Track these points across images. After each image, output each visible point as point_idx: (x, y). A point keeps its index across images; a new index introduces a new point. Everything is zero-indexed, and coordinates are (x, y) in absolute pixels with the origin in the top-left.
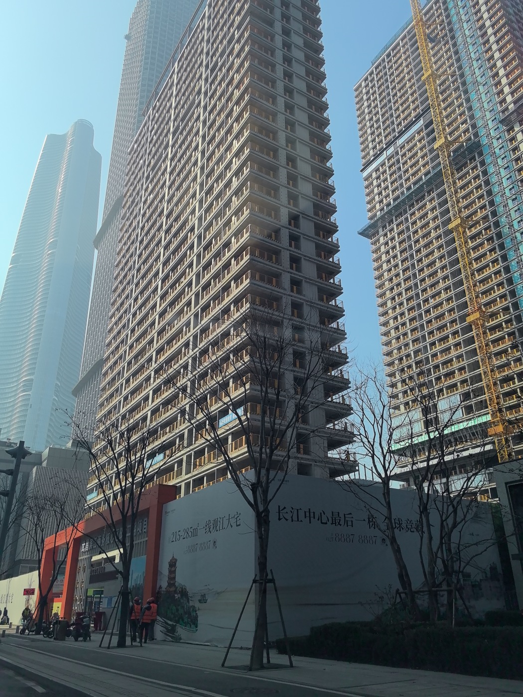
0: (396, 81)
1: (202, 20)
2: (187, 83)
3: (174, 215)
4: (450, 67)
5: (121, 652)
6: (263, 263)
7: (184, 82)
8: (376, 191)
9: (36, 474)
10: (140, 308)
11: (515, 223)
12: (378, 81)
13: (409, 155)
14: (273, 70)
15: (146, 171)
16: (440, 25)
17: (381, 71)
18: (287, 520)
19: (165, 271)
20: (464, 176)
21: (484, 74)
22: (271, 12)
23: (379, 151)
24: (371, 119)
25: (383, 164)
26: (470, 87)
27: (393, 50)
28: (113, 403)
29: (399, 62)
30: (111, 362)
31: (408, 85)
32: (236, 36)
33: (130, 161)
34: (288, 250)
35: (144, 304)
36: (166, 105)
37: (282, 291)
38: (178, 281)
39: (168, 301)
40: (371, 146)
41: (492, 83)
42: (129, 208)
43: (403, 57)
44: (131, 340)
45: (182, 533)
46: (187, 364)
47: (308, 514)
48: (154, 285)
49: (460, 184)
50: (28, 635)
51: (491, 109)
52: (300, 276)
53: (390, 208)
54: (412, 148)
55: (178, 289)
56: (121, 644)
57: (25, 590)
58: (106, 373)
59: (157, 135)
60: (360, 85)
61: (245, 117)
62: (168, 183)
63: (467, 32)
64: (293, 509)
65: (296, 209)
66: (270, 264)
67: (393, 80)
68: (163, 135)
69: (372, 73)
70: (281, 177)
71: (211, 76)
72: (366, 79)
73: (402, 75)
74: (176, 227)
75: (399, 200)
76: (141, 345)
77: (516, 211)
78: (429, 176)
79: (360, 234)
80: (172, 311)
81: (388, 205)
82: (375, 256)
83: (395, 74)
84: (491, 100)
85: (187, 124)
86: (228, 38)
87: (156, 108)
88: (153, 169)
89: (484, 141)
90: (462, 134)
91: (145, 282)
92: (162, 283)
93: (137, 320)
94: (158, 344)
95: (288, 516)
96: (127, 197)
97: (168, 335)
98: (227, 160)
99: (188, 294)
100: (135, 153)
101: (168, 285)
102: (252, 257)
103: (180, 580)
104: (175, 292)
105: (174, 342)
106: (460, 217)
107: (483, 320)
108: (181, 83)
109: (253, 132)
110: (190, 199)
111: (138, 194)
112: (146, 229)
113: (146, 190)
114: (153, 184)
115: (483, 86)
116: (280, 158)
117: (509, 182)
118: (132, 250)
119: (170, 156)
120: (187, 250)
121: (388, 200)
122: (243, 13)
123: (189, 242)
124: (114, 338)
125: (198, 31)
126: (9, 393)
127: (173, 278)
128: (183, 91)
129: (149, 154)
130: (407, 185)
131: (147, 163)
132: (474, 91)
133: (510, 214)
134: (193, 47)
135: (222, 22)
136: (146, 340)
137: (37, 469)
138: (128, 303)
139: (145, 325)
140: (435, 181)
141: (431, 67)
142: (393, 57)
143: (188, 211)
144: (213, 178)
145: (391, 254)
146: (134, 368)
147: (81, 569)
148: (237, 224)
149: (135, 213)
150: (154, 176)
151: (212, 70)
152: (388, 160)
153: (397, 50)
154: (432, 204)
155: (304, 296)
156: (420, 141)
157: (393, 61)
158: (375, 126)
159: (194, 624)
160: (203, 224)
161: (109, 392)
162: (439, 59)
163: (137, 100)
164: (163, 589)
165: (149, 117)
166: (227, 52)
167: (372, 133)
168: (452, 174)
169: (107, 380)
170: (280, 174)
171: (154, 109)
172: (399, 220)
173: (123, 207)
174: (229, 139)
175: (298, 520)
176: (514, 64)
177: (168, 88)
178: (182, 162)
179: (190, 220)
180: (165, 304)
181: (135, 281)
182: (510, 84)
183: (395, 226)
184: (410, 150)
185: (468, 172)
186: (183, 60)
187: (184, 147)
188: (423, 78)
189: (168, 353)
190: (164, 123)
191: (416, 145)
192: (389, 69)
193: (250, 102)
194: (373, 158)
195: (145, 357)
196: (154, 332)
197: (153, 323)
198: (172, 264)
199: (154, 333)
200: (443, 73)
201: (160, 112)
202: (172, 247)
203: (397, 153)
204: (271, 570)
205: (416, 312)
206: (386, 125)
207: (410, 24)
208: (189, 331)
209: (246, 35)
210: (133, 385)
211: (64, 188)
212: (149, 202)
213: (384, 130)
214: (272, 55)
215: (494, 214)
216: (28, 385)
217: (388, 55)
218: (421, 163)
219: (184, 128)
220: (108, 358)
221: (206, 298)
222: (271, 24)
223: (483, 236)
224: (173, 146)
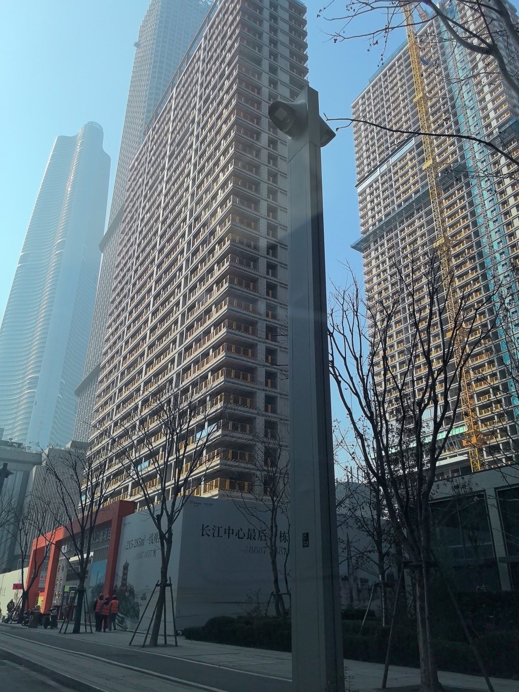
0: (391, 101)
1: (198, 50)
2: (183, 110)
3: (167, 236)
4: (441, 90)
5: (76, 637)
6: (241, 291)
7: (181, 109)
8: (369, 206)
9: (36, 474)
10: (134, 321)
11: (495, 244)
12: (374, 100)
13: (401, 173)
14: (259, 108)
15: (145, 190)
16: (434, 49)
17: (377, 90)
18: (209, 536)
19: (157, 289)
20: (450, 196)
21: (472, 99)
22: (259, 51)
23: (374, 167)
24: (367, 136)
25: (376, 181)
26: (459, 111)
27: (389, 69)
28: (107, 410)
29: (395, 82)
30: (107, 371)
31: (402, 105)
32: (227, 73)
33: (131, 178)
34: (265, 278)
35: (137, 318)
36: (164, 128)
37: (258, 316)
38: (167, 299)
39: (158, 317)
40: (365, 162)
41: (479, 107)
42: (128, 223)
43: (398, 78)
44: (125, 352)
45: (133, 543)
46: (172, 379)
47: (227, 531)
48: (147, 301)
49: (446, 203)
50: (11, 623)
51: (478, 132)
52: (275, 302)
53: (381, 223)
54: (404, 166)
55: (168, 307)
56: (76, 631)
57: (14, 584)
58: (102, 381)
59: (156, 156)
60: (358, 103)
61: (230, 152)
62: (163, 205)
63: (458, 57)
64: (215, 527)
65: (274, 239)
66: (248, 291)
67: (388, 100)
68: (161, 157)
69: (368, 92)
70: (261, 209)
71: (203, 107)
72: (363, 97)
73: (396, 95)
74: (168, 248)
75: (390, 217)
76: (133, 357)
77: (496, 232)
78: (418, 195)
79: (353, 247)
80: (161, 328)
81: (380, 220)
82: (366, 269)
83: (390, 94)
84: (477, 124)
85: (181, 151)
86: (219, 73)
87: (156, 130)
88: (150, 189)
89: (470, 163)
90: (450, 156)
91: (139, 297)
92: (154, 300)
93: (131, 333)
94: (149, 358)
95: (211, 533)
96: (127, 213)
97: (157, 350)
98: (213, 191)
99: (176, 313)
100: (135, 170)
101: (159, 302)
102: (230, 285)
103: (130, 581)
104: (165, 310)
105: (162, 357)
106: (444, 237)
107: (462, 336)
108: (178, 109)
109: (236, 167)
110: (181, 223)
111: (136, 211)
112: (142, 246)
113: (144, 208)
114: (150, 203)
115: (471, 109)
116: (261, 191)
117: (491, 204)
118: (129, 265)
119: (165, 179)
120: (177, 271)
121: (380, 215)
122: (233, 51)
123: (179, 264)
124: (110, 348)
125: (195, 60)
126: (15, 389)
127: (164, 296)
128: (179, 117)
129: (148, 173)
130: (398, 202)
131: (145, 182)
132: (463, 115)
133: (491, 235)
134: (189, 76)
135: (215, 56)
136: (138, 352)
137: (37, 469)
138: (123, 316)
139: (138, 338)
140: (423, 200)
141: (423, 89)
142: (389, 76)
143: (179, 234)
144: (201, 206)
145: (381, 268)
146: (127, 378)
147: (61, 568)
148: (219, 252)
149: (133, 229)
150: (151, 196)
151: (205, 102)
152: (381, 177)
153: (393, 70)
154: (420, 221)
155: (279, 320)
156: (411, 160)
157: (389, 81)
158: (370, 143)
159: (136, 617)
160: (192, 249)
161: (104, 399)
162: (432, 81)
163: (144, 108)
164: (118, 588)
165: (149, 137)
166: (218, 87)
167: (367, 150)
168: (439, 194)
169: (102, 387)
170: (261, 207)
171: (153, 130)
172: (389, 236)
173: (123, 222)
174: (216, 171)
175: (218, 536)
176: (500, 90)
177: (166, 112)
178: (176, 186)
179: (180, 244)
180: (155, 320)
181: (131, 295)
182: (495, 110)
183: (386, 242)
184: (401, 168)
185: (454, 193)
186: (180, 86)
187: (178, 172)
188: (415, 100)
189: (156, 367)
190: (162, 145)
191: (407, 163)
192: (385, 88)
193: (235, 139)
194: (367, 174)
195: (136, 369)
196: (145, 345)
197: (144, 338)
198: (163, 283)
199: (145, 347)
200: (435, 95)
201: (158, 134)
202: (164, 266)
203: (390, 171)
204: (170, 578)
205: (402, 326)
206: (380, 143)
207: (405, 46)
208: (175, 348)
209: (235, 73)
210: (125, 394)
211: (73, 188)
212: (145, 220)
213: (378, 148)
214: (259, 93)
215: (477, 234)
216: (34, 382)
217: (385, 75)
218: (411, 181)
219: (179, 154)
220: (104, 366)
221: (191, 319)
222: (258, 62)
223: (465, 255)
224: (169, 169)
